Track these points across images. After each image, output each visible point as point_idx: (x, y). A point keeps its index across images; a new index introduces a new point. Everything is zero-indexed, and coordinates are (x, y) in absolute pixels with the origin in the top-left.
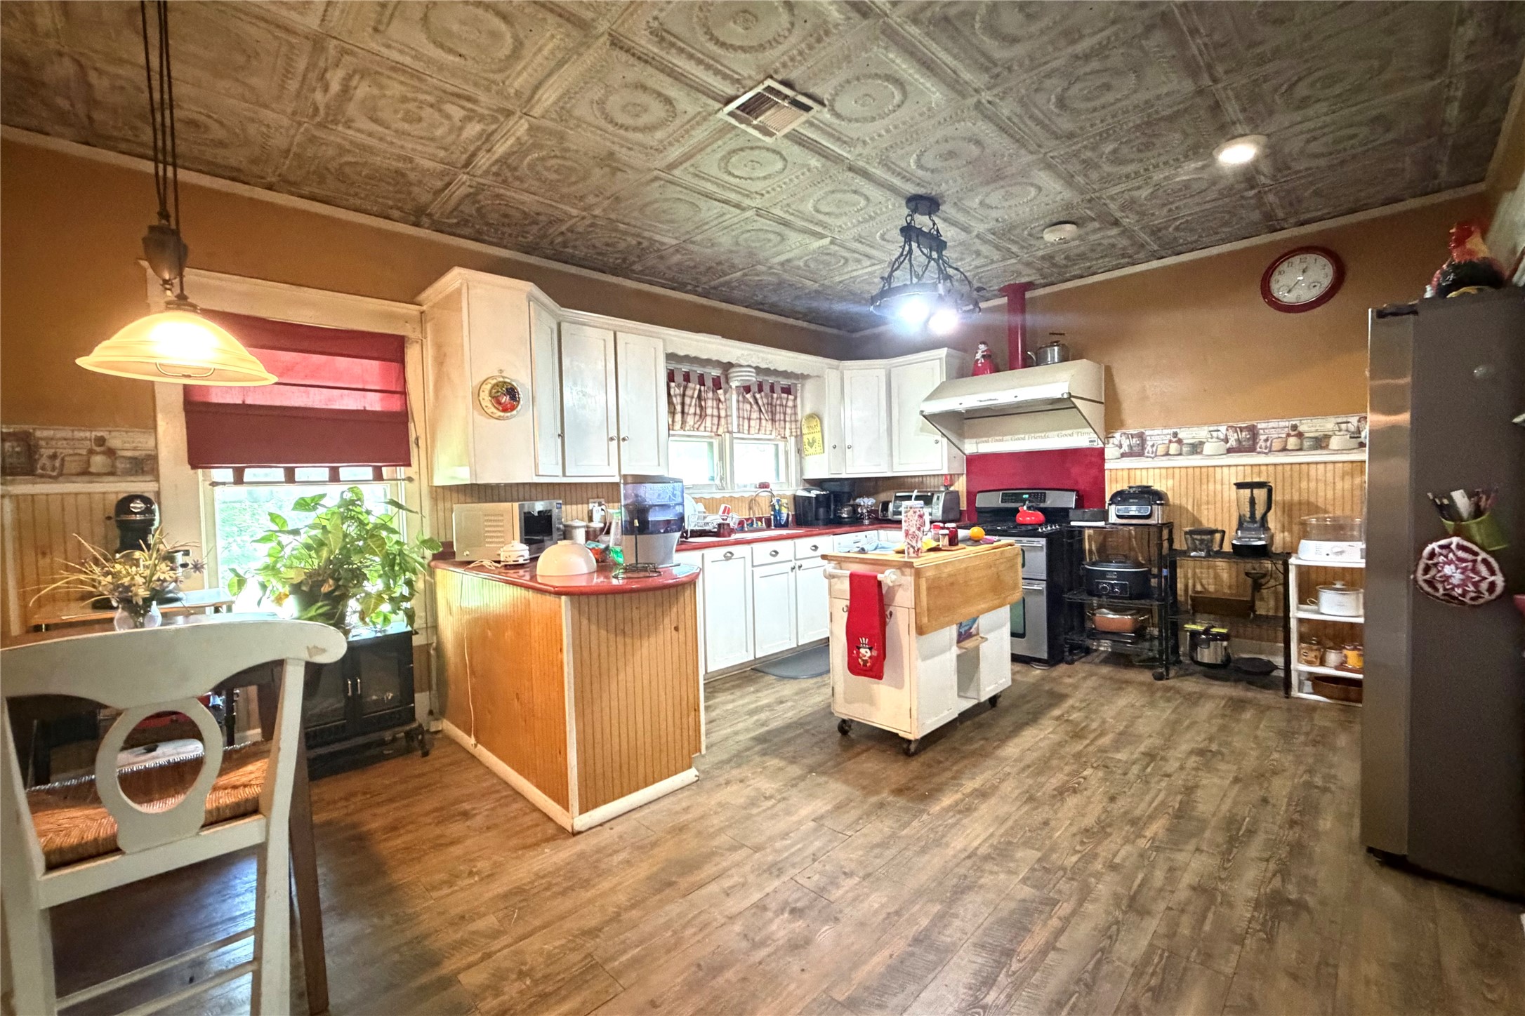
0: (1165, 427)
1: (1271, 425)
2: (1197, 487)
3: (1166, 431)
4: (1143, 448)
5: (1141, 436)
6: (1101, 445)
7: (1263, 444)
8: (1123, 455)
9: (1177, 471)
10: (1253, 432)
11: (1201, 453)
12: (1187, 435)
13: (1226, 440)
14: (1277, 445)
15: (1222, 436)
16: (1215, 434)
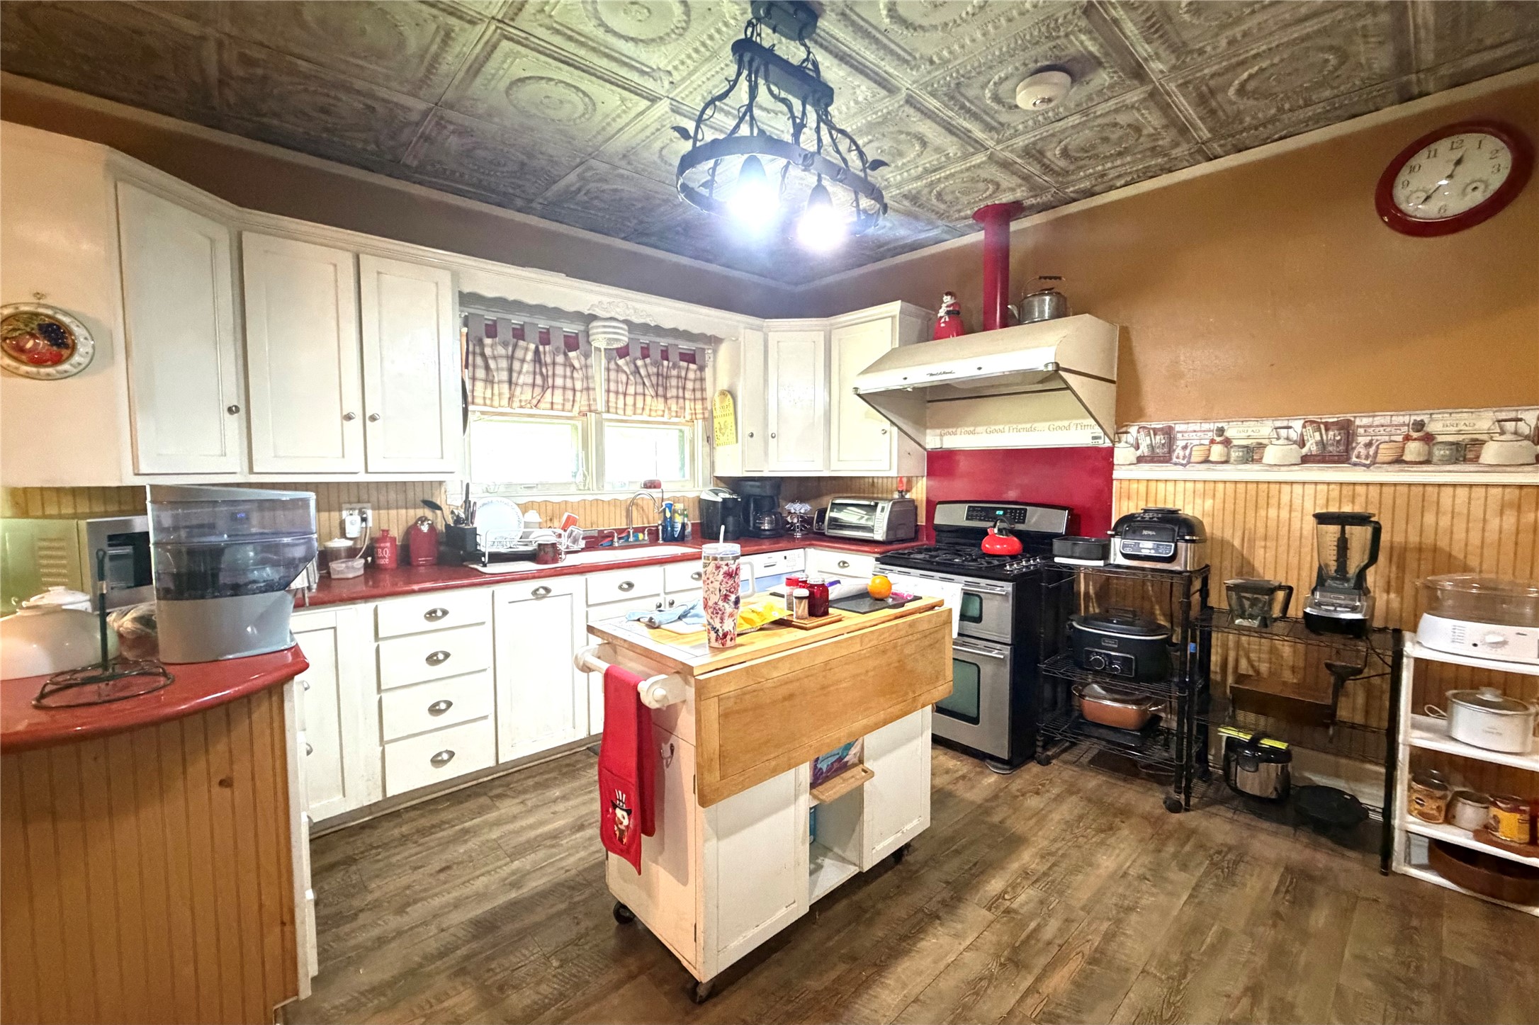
0: (1206, 419)
1: (1378, 421)
2: (1251, 513)
3: (1206, 426)
4: (1171, 451)
5: (1169, 433)
6: (1108, 444)
7: (1363, 452)
8: (1140, 460)
9: (1220, 486)
10: (1347, 429)
11: (1260, 461)
12: (1239, 432)
13: (1302, 444)
14: (1385, 453)
15: (1294, 436)
16: (1283, 433)
